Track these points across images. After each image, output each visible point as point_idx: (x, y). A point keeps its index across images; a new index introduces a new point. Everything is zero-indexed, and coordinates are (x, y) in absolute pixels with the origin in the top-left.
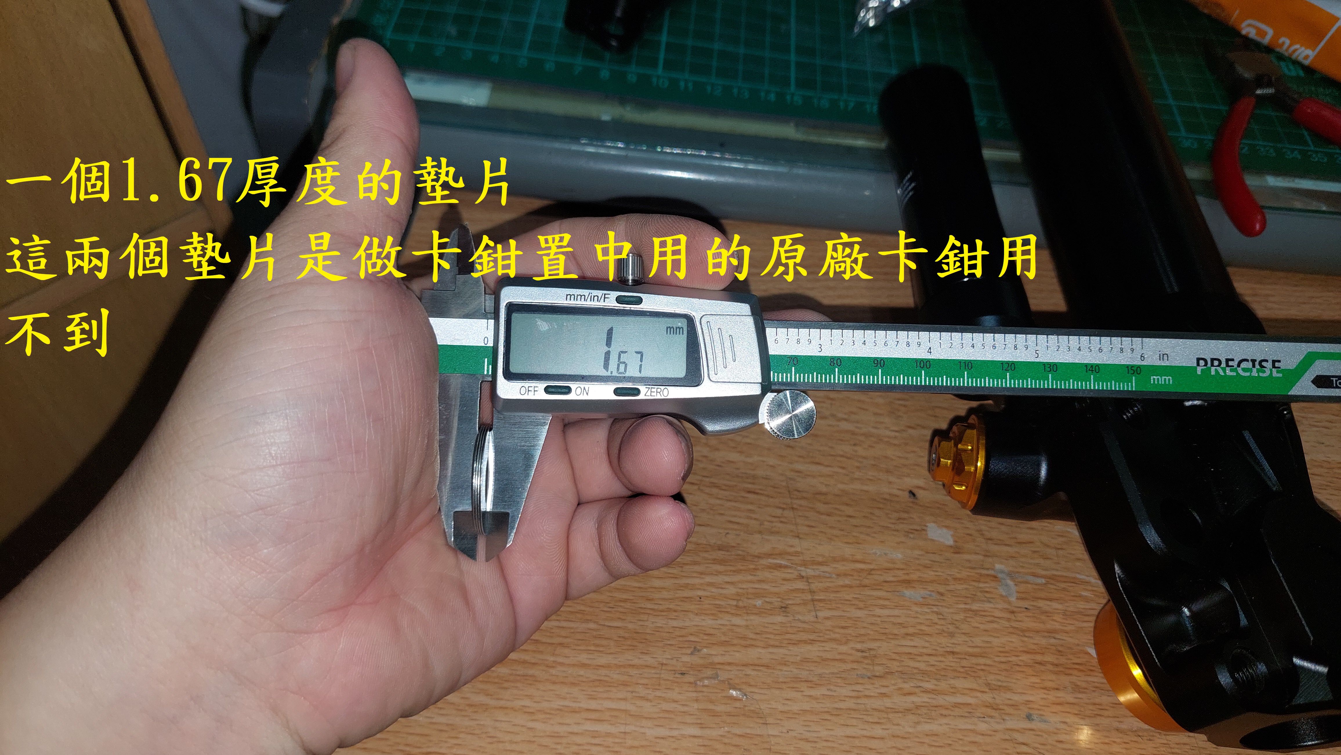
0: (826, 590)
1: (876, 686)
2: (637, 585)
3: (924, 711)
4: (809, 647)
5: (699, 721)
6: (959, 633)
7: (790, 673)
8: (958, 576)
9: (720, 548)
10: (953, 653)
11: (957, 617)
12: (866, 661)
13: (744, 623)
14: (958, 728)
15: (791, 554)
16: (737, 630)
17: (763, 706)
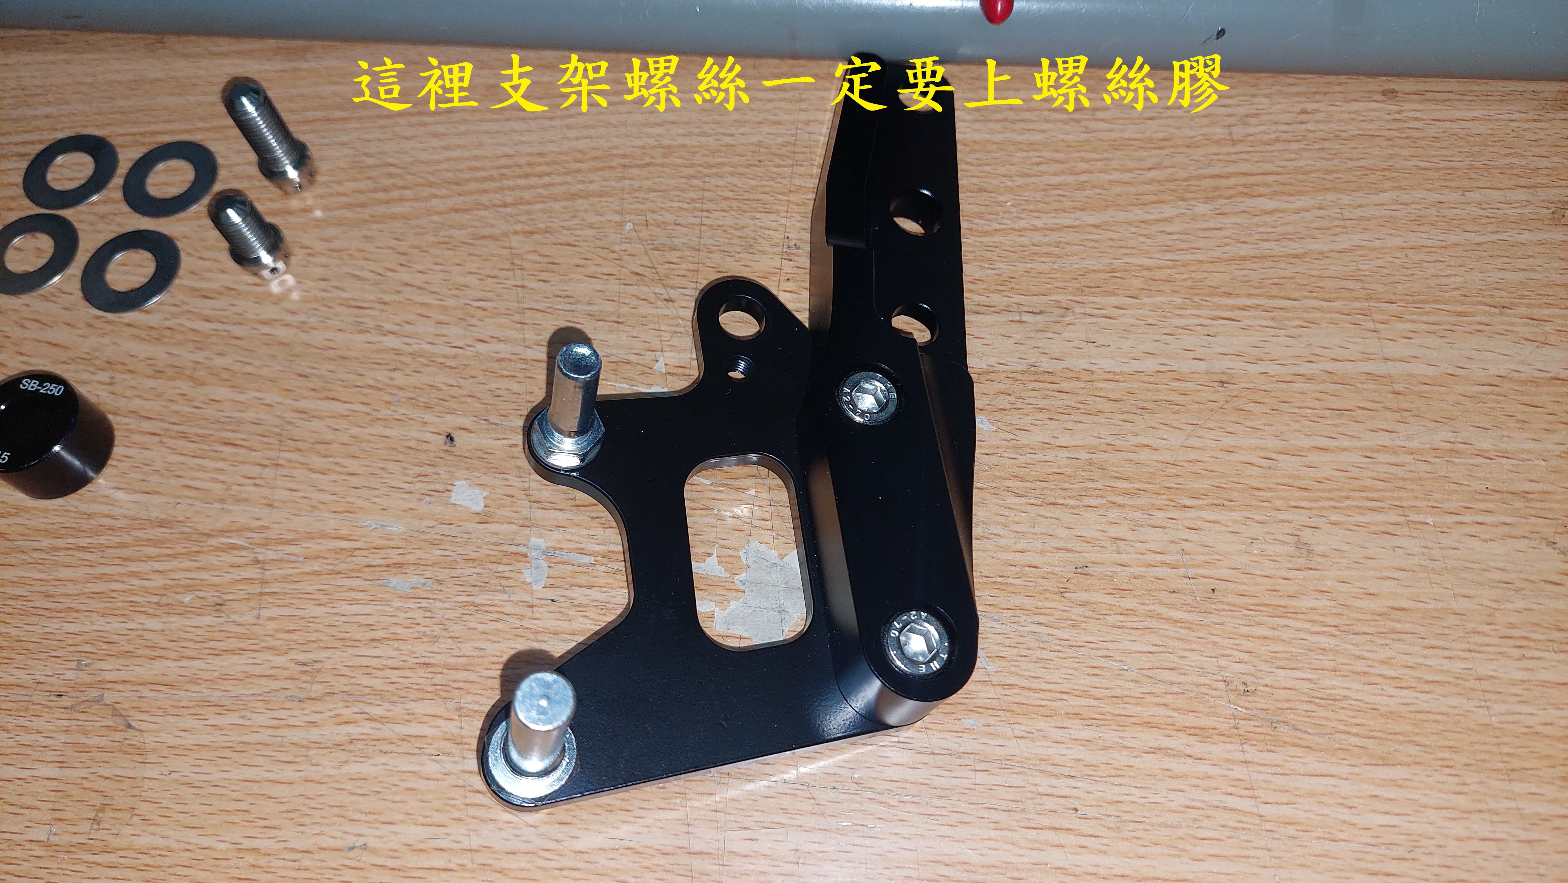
0: (285, 579)
1: (305, 712)
2: (39, 576)
3: (359, 745)
4: (235, 659)
5: (60, 759)
6: (444, 637)
7: (198, 694)
8: (474, 555)
9: (161, 524)
10: (427, 665)
11: (450, 614)
12: (304, 678)
13: (160, 626)
14: (397, 769)
15: (252, 530)
16: (149, 637)
17: (149, 739)
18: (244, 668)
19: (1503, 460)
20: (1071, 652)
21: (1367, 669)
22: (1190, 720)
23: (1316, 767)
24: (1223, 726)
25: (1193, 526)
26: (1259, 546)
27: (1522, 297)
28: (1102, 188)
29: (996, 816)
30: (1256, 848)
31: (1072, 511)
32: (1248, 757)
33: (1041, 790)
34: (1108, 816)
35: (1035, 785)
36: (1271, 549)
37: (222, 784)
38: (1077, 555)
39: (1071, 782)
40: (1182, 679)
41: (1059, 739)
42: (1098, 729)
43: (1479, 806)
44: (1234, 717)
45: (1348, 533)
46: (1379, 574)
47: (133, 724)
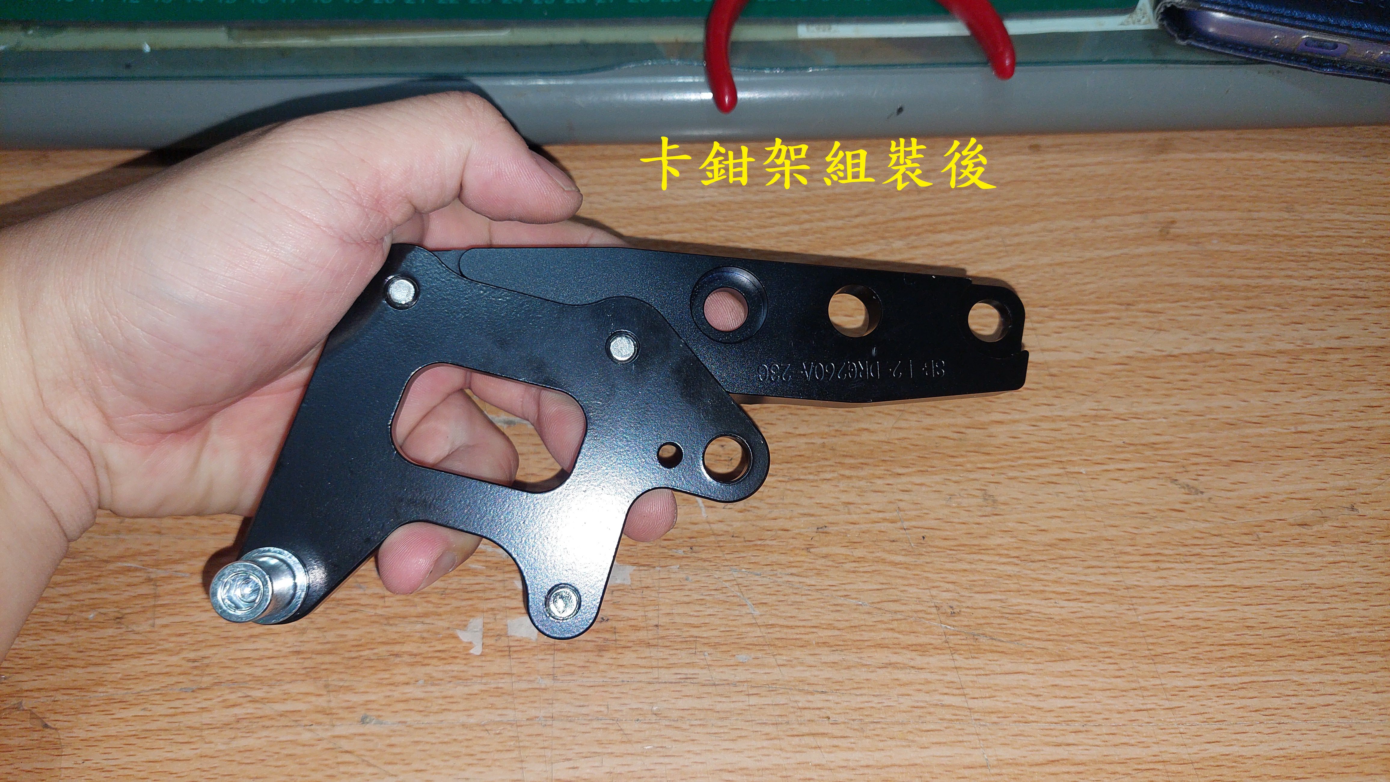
0: (174, 592)
1: (197, 700)
3: (245, 723)
4: (135, 662)
7: (105, 694)
10: (298, 652)
12: (195, 672)
13: (69, 641)
14: (278, 740)
15: (145, 554)
16: (59, 650)
17: (63, 735)
18: (144, 669)
19: (1134, 420)
20: (818, 595)
21: (1042, 588)
22: (912, 639)
23: (1009, 667)
24: (937, 641)
25: (906, 489)
26: (956, 500)
27: (1140, 296)
28: (821, 233)
29: (767, 729)
30: (969, 734)
31: (812, 484)
32: (958, 664)
33: (800, 705)
34: (854, 720)
35: (796, 701)
36: (965, 502)
37: (129, 766)
38: (818, 518)
39: (824, 697)
40: (904, 608)
41: (814, 664)
42: (842, 653)
43: (1134, 685)
44: (945, 634)
45: (1022, 484)
46: (1048, 515)
47: (49, 724)
